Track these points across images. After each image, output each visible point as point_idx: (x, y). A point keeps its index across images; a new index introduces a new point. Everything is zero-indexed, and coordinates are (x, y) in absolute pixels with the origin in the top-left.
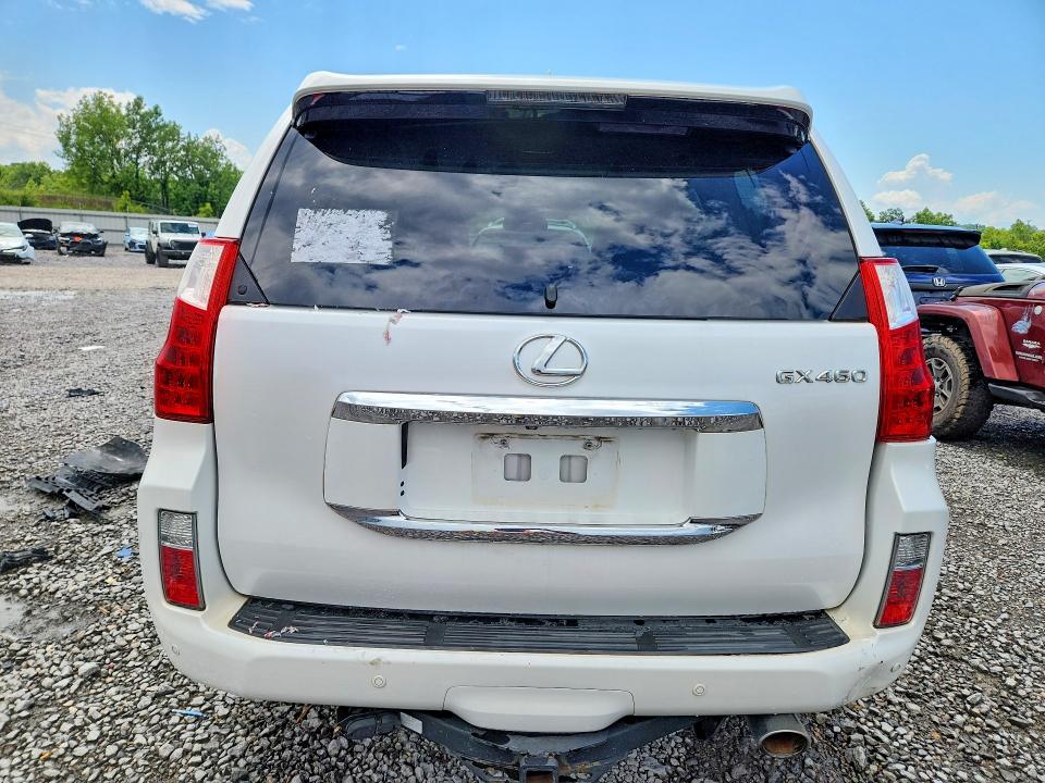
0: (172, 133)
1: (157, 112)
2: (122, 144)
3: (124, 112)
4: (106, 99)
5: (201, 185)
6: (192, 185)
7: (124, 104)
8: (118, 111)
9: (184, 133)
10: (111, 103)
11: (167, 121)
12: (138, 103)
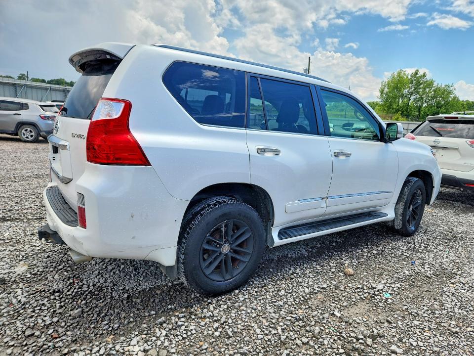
0: (430, 84)
1: (424, 75)
2: (405, 92)
3: (409, 77)
4: (403, 73)
5: (438, 108)
6: (433, 108)
7: (410, 74)
8: (407, 77)
9: (435, 84)
10: (405, 74)
11: (428, 79)
12: (416, 72)
